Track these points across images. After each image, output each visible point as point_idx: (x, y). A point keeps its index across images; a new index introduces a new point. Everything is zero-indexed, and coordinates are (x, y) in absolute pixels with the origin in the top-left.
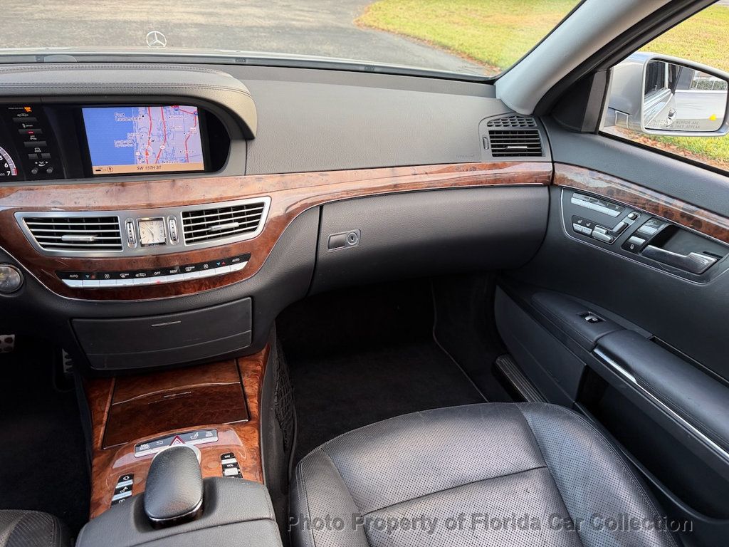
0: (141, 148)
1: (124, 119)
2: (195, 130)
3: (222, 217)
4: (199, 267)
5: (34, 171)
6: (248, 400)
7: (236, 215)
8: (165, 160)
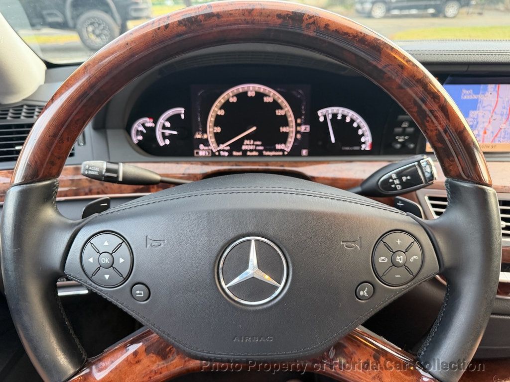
0: (481, 126)
5: (397, 146)
8: (501, 140)
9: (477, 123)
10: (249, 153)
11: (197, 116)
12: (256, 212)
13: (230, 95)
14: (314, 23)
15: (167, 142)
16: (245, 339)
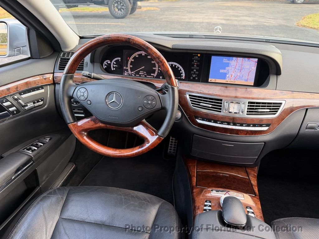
0: (230, 73)
1: (226, 62)
2: (254, 69)
3: (262, 106)
4: (248, 125)
5: (192, 78)
6: (253, 187)
7: (268, 106)
8: (238, 79)
10: (141, 76)
13: (136, 54)
14: (133, 41)
16: (111, 117)
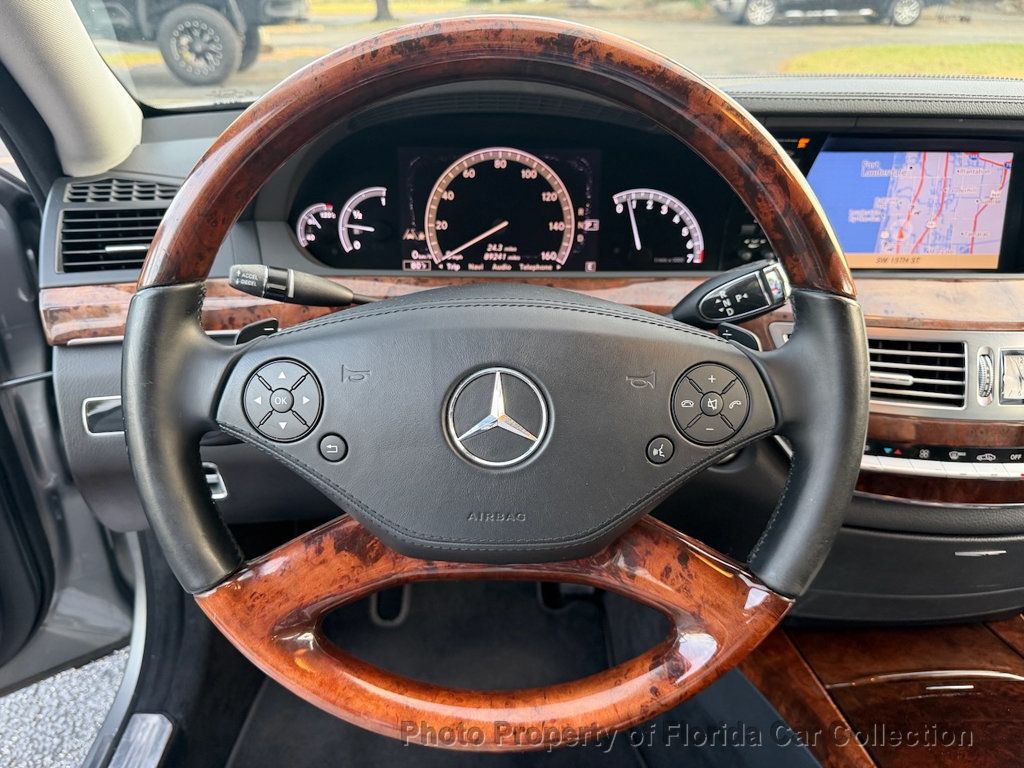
0: (893, 224)
1: (877, 173)
2: (1000, 196)
5: (748, 255)
8: (929, 248)
9: (888, 218)
10: (495, 267)
11: (408, 202)
12: (503, 333)
13: (464, 166)
14: (590, 51)
15: (357, 245)
16: (485, 518)
